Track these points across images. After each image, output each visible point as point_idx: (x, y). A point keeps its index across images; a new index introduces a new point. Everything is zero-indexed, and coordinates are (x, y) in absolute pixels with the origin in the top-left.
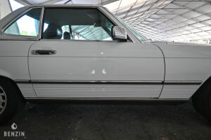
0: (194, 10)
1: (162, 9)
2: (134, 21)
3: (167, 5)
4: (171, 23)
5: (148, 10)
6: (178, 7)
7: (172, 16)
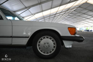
0: (84, 14)
1: (71, 13)
2: (59, 18)
3: (73, 11)
4: (75, 19)
5: (64, 14)
6: (77, 13)
7: (75, 16)
